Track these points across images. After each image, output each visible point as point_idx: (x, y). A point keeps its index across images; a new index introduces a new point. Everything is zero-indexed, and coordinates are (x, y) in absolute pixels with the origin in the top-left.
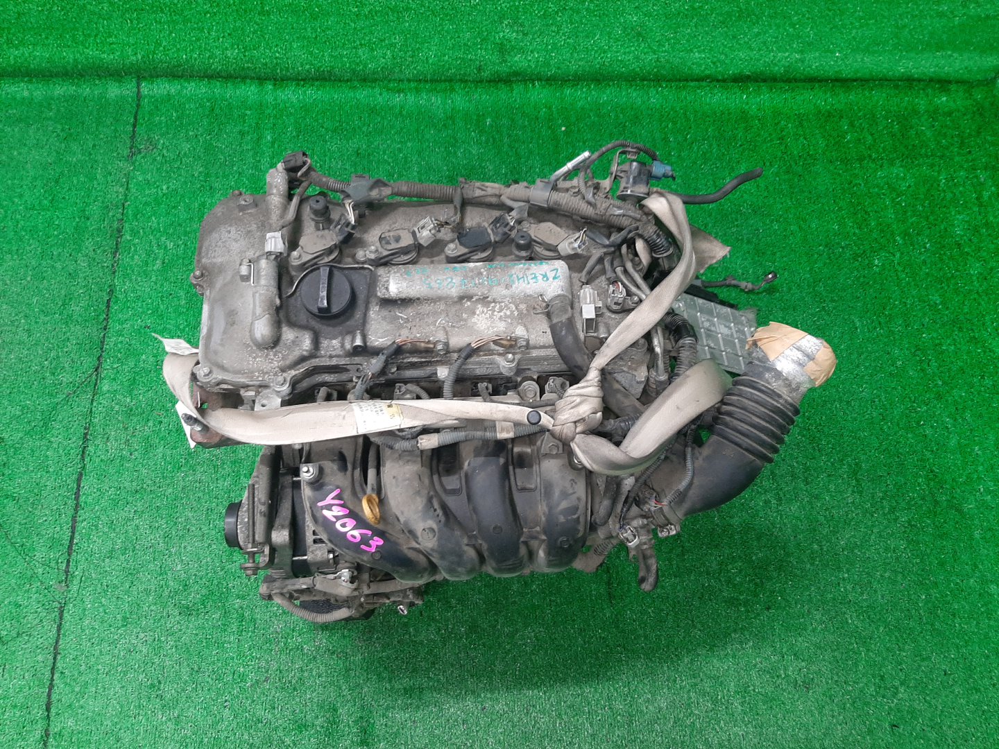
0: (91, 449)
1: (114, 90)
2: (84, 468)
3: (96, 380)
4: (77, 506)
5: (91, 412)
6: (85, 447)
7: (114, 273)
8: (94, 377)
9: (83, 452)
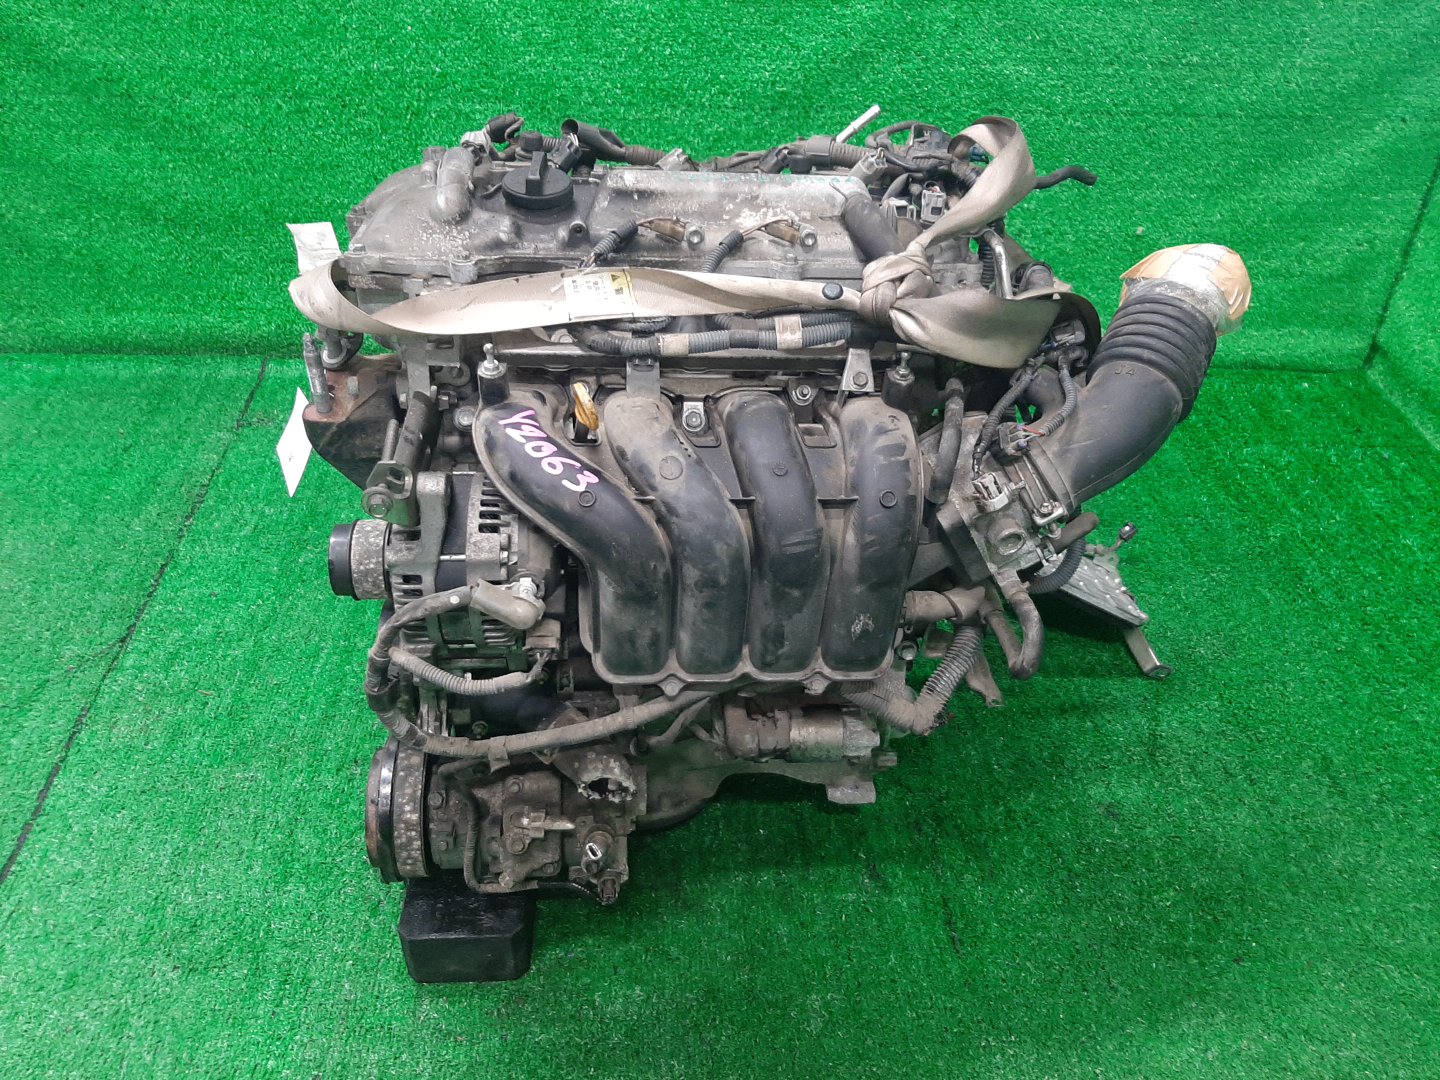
0: (83, 736)
1: (229, 369)
2: (63, 760)
3: (118, 653)
4: (37, 812)
5: (98, 691)
6: (75, 733)
7: (181, 537)
8: (116, 649)
9: (71, 738)
